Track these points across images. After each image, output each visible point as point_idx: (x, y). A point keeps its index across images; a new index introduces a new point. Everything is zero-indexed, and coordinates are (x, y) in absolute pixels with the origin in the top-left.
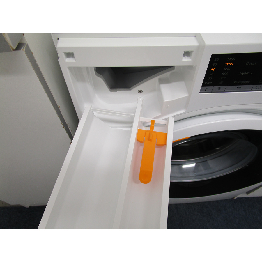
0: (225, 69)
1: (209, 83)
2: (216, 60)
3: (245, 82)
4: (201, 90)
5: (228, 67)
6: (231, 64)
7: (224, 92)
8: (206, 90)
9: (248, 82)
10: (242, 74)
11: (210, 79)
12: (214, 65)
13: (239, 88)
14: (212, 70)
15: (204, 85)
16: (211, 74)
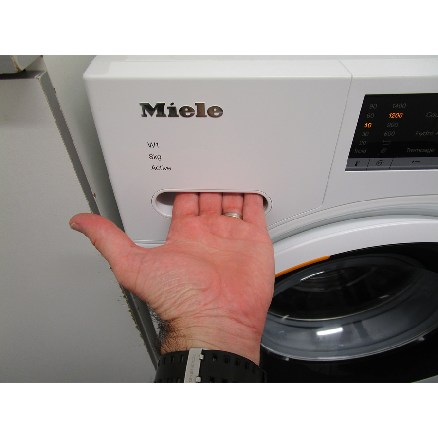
0: (390, 125)
1: (362, 151)
2: (372, 106)
3: (426, 151)
4: (348, 165)
5: (395, 120)
6: (399, 115)
7: (389, 169)
8: (356, 165)
9: (432, 150)
10: (420, 135)
11: (363, 142)
12: (369, 116)
13: (416, 163)
14: (366, 126)
15: (352, 155)
16: (365, 134)
